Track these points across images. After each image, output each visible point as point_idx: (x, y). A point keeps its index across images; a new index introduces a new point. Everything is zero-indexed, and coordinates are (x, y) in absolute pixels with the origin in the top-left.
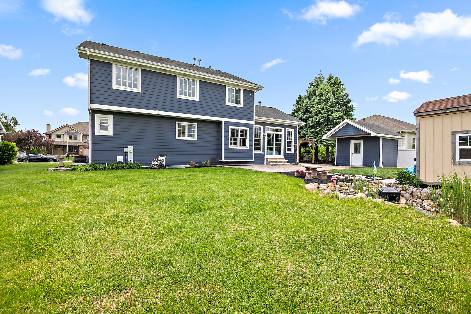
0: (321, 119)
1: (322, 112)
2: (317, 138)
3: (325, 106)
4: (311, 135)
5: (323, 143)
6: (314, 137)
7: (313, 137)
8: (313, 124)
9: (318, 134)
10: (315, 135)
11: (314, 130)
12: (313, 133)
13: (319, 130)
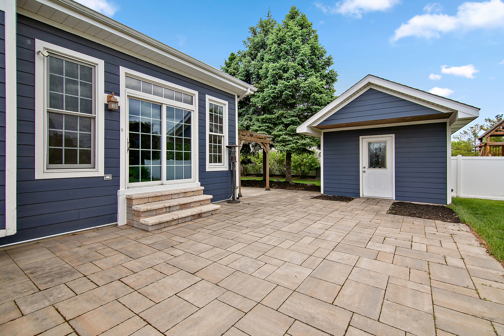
0: (283, 92)
1: (286, 75)
2: (275, 132)
3: (291, 64)
4: (260, 127)
5: (289, 144)
6: (267, 132)
7: (264, 130)
8: (265, 102)
9: (275, 125)
10: (268, 127)
11: (269, 116)
12: (265, 122)
13: (278, 117)
